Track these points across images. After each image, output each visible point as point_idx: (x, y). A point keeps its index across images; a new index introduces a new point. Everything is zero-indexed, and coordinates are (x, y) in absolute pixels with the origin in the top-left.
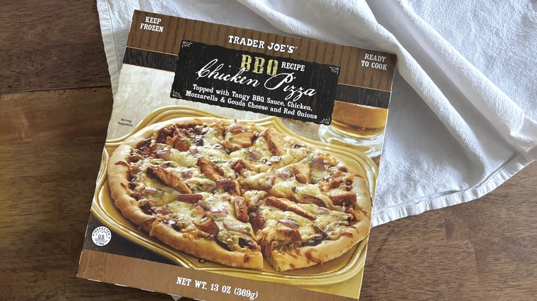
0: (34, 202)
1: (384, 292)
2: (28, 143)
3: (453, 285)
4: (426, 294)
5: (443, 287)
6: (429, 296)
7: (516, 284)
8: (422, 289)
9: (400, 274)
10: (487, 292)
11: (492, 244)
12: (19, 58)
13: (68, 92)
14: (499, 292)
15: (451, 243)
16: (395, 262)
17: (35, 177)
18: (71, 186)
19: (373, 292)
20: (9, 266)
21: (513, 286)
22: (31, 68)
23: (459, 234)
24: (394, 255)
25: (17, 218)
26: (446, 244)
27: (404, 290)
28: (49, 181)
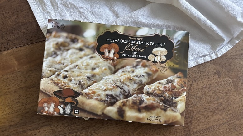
0: (27, 98)
1: (195, 108)
2: (19, 72)
3: (225, 99)
4: (215, 105)
5: (221, 101)
6: (216, 106)
8: (212, 103)
9: (201, 98)
10: (241, 99)
11: (239, 77)
12: (7, 33)
13: (33, 45)
15: (221, 80)
16: (197, 94)
17: (25, 87)
19: (191, 109)
20: (21, 130)
22: (13, 37)
23: (224, 76)
24: (197, 91)
25: (21, 107)
26: (219, 81)
27: (204, 105)
28: (32, 88)
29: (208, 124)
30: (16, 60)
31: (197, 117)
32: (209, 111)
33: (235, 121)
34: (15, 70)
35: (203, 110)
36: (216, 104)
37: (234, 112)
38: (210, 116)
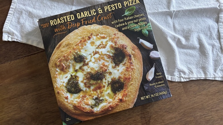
29: (164, 122)
32: (164, 111)
33: (187, 118)
35: (159, 111)
36: (170, 105)
37: (185, 111)
38: (165, 115)
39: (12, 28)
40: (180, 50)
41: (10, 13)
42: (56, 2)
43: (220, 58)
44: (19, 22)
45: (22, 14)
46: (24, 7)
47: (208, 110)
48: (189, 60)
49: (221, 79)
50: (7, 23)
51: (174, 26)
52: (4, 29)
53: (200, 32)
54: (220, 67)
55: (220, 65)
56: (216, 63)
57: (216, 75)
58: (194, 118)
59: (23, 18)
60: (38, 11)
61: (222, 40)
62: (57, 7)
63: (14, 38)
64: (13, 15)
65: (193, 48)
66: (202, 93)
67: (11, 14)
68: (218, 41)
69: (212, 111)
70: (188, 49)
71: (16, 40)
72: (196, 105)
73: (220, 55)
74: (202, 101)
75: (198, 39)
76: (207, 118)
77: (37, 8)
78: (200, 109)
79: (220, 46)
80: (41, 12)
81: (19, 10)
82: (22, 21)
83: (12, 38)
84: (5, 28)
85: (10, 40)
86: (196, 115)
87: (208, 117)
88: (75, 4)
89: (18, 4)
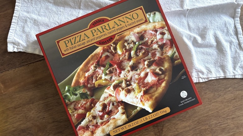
0: (14, 118)
2: (5, 94)
7: (215, 101)
10: (205, 107)
11: (203, 87)
13: (17, 69)
14: (209, 106)
17: (12, 108)
18: (28, 107)
21: (215, 102)
28: (18, 108)
29: (177, 131)
30: (2, 84)
31: (167, 126)
33: (201, 127)
34: (2, 93)
37: (199, 119)
39: (17, 38)
40: (196, 49)
41: (13, 22)
42: (62, 7)
43: (239, 55)
44: (24, 31)
45: (26, 23)
46: (28, 15)
47: (223, 118)
48: (206, 59)
49: (241, 76)
50: (11, 32)
51: (188, 24)
52: (8, 40)
53: (216, 29)
54: (239, 65)
55: (239, 62)
56: (234, 61)
57: (236, 73)
58: (209, 126)
59: (28, 27)
60: (43, 18)
61: (239, 36)
62: (63, 12)
63: (20, 49)
64: (17, 24)
65: (211, 46)
66: (217, 100)
67: (15, 23)
68: (235, 37)
69: (228, 119)
70: (204, 47)
71: (22, 51)
72: (211, 113)
73: (239, 51)
74: (217, 109)
75: (214, 36)
76: (222, 126)
77: (42, 15)
78: (215, 117)
79: (238, 42)
80: (46, 19)
81: (23, 18)
82: (27, 29)
83: (17, 49)
84: (9, 38)
85: (16, 50)
86: (211, 123)
87: (224, 125)
88: (82, 7)
89: (21, 12)
